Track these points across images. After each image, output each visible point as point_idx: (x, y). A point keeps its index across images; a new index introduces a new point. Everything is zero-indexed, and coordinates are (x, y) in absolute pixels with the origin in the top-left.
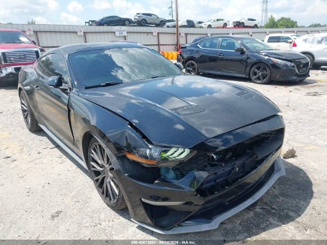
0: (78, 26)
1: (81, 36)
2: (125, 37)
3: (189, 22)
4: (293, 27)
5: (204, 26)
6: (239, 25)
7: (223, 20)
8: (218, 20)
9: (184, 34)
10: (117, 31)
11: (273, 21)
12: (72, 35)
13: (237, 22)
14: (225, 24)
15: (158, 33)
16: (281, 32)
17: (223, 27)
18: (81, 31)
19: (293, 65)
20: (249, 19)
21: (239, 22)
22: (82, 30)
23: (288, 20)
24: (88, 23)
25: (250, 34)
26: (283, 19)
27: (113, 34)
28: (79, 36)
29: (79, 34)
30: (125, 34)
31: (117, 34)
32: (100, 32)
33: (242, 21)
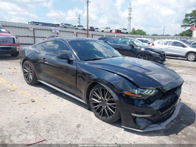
2: (58, 33)
3: (91, 27)
4: (144, 35)
5: (100, 31)
6: (118, 31)
7: (110, 28)
8: (107, 28)
9: (91, 35)
10: (53, 29)
11: (134, 31)
12: (26, 30)
13: (117, 30)
14: (111, 31)
15: (77, 33)
16: (141, 37)
17: (110, 32)
18: (31, 28)
19: (159, 55)
20: (124, 29)
21: (118, 30)
23: (141, 31)
24: (30, 23)
26: (138, 30)
27: (51, 31)
28: (31, 30)
30: (58, 31)
31: (53, 31)
33: (120, 30)
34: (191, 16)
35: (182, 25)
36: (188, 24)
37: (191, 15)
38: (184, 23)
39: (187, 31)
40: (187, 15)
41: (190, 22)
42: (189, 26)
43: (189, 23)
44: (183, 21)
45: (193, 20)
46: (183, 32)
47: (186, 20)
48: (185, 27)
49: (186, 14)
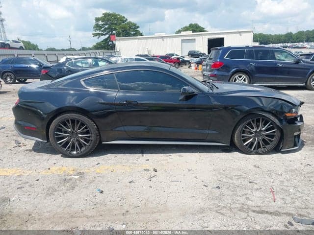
6: (4, 46)
20: (14, 41)
23: (29, 43)
25: (33, 55)
34: (102, 21)
35: (93, 34)
36: (100, 33)
37: (102, 19)
38: (95, 30)
39: (102, 41)
40: (97, 20)
41: (103, 29)
42: (102, 35)
43: (102, 31)
44: (94, 28)
45: (106, 27)
46: (97, 44)
47: (97, 27)
48: (97, 37)
49: (96, 18)
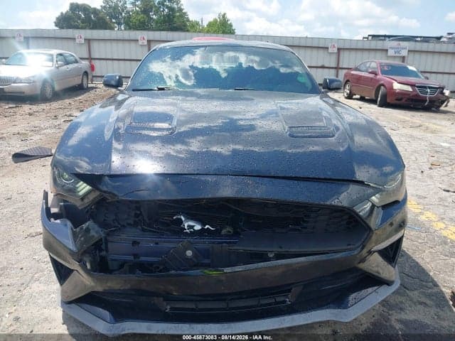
0: (332, 39)
1: (333, 53)
2: (404, 57)
10: (390, 48)
12: (321, 52)
18: (334, 47)
22: (336, 46)
27: (384, 53)
28: (331, 53)
29: (330, 50)
30: (404, 53)
31: (391, 53)
32: (356, 49)
